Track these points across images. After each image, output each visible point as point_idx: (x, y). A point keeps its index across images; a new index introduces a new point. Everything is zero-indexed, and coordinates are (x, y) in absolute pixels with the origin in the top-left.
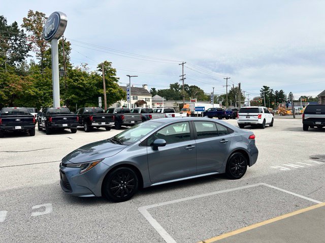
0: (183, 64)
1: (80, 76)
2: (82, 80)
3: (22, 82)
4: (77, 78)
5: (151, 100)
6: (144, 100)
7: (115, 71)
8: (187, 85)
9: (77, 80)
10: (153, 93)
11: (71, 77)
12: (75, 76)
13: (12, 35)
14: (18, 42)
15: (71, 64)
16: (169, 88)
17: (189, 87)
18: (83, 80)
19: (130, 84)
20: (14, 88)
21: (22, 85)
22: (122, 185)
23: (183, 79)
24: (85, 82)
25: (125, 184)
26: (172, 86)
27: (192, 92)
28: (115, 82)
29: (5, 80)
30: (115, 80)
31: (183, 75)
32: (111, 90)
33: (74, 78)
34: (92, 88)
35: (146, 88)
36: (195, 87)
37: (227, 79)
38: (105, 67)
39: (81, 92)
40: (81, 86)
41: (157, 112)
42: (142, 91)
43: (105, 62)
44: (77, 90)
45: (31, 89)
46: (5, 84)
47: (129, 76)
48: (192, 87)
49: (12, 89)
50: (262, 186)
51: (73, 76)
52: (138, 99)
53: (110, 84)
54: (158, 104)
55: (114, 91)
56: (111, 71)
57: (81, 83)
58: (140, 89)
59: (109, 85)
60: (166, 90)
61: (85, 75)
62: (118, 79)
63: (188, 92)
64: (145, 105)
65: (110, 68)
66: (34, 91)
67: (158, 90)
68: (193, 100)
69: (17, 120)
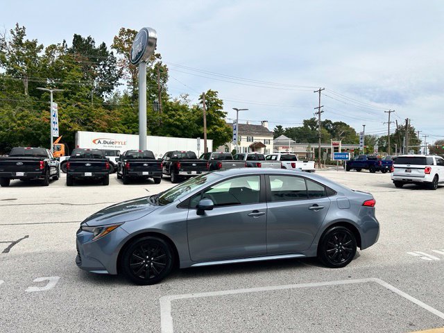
0: (320, 90)
1: (177, 110)
2: (179, 115)
3: (107, 117)
4: (173, 112)
5: (272, 142)
6: (263, 142)
7: (222, 103)
8: (330, 121)
9: (173, 115)
10: (278, 132)
11: (166, 112)
12: (171, 110)
13: (100, 60)
14: (107, 68)
15: (168, 95)
16: (302, 126)
17: (333, 125)
18: (181, 116)
19: (237, 120)
20: (99, 126)
21: (108, 121)
22: (148, 262)
23: (319, 113)
24: (183, 118)
25: (151, 261)
26: (306, 122)
27: (337, 131)
28: (222, 118)
29: (89, 115)
30: (222, 115)
31: (320, 107)
32: (215, 129)
33: (169, 113)
34: (191, 125)
35: (266, 125)
36: (341, 124)
37: (390, 112)
38: (211, 100)
39: (177, 131)
40: (178, 123)
41: (270, 159)
42: (261, 130)
43: (210, 91)
44: (173, 129)
45: (118, 126)
46: (88, 119)
47: (237, 110)
48: (337, 124)
49: (96, 126)
50: (371, 284)
51: (169, 110)
52: (254, 141)
53: (215, 120)
54: (283, 147)
55: (219, 129)
56: (216, 103)
57: (178, 120)
58: (257, 127)
59: (214, 122)
60: (296, 129)
61: (184, 108)
62: (226, 113)
63: (330, 131)
64: (263, 149)
65: (215, 99)
67: (286, 129)
68: (336, 142)
69: (88, 165)
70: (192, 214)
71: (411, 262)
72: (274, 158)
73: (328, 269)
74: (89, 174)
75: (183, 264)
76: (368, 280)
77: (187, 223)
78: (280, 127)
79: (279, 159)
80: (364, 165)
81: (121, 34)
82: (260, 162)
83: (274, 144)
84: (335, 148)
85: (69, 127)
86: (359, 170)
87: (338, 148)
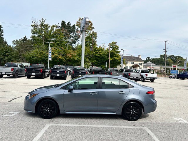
0: (166, 41)
1: (99, 50)
2: (100, 52)
3: (72, 53)
4: (98, 51)
5: (143, 64)
6: (138, 64)
7: (118, 47)
8: (173, 56)
9: (97, 52)
10: (148, 60)
11: (94, 51)
12: (97, 50)
13: (72, 31)
15: (97, 44)
17: (175, 57)
18: (100, 53)
19: (123, 54)
20: (68, 56)
21: (72, 55)
22: (47, 109)
23: (165, 52)
24: (101, 54)
26: (161, 56)
27: (177, 60)
28: (118, 54)
29: (65, 52)
30: (118, 52)
31: (166, 49)
32: (115, 58)
33: (96, 52)
34: (105, 57)
35: (140, 57)
36: (179, 57)
38: (113, 46)
39: (99, 59)
40: (99, 56)
42: (138, 59)
43: (113, 42)
44: (97, 58)
45: (76, 57)
46: (65, 54)
47: (123, 50)
48: (177, 57)
49: (67, 57)
51: (96, 50)
52: (134, 64)
53: (115, 54)
55: (116, 58)
56: (116, 47)
57: (99, 54)
58: (136, 58)
59: (114, 55)
60: (157, 59)
61: (102, 50)
62: (120, 51)
63: (174, 60)
65: (115, 46)
66: (77, 58)
67: (152, 59)
68: (174, 65)
69: (58, 71)
70: (66, 92)
71: (171, 122)
72: (138, 71)
73: (127, 121)
74: (58, 75)
75: (61, 112)
76: (142, 128)
77: (63, 95)
78: (149, 58)
79: (140, 72)
80: (186, 76)
81: (79, 20)
82: (130, 73)
83: (144, 65)
84: (174, 68)
85: (58, 57)
86: (183, 79)
87: (175, 68)
